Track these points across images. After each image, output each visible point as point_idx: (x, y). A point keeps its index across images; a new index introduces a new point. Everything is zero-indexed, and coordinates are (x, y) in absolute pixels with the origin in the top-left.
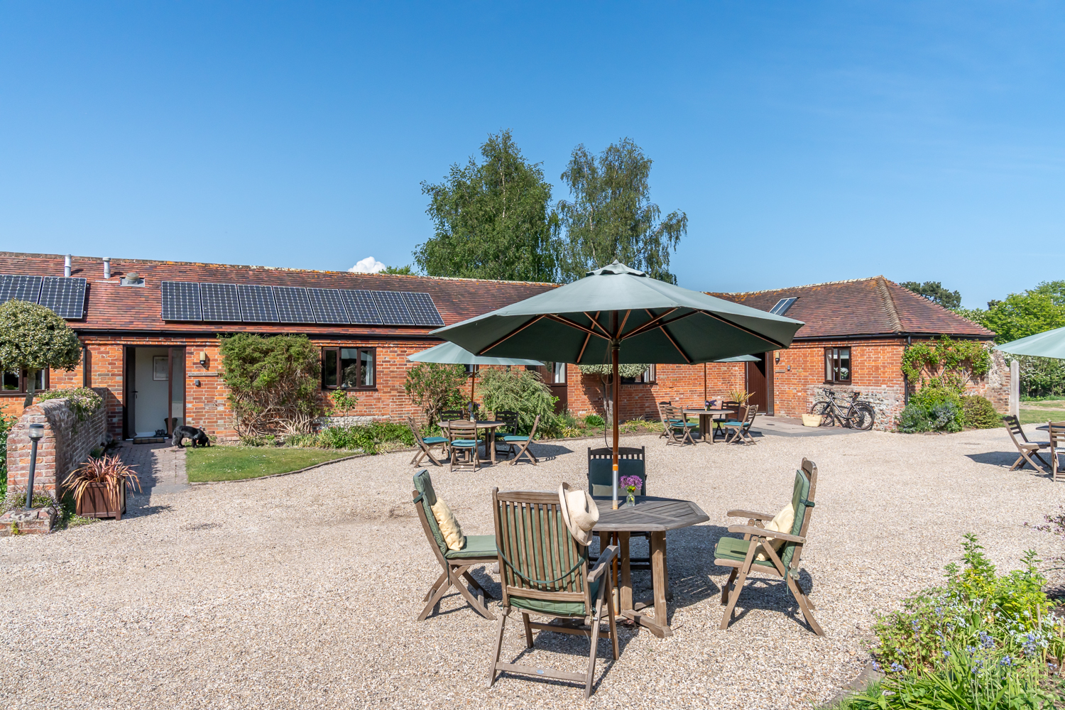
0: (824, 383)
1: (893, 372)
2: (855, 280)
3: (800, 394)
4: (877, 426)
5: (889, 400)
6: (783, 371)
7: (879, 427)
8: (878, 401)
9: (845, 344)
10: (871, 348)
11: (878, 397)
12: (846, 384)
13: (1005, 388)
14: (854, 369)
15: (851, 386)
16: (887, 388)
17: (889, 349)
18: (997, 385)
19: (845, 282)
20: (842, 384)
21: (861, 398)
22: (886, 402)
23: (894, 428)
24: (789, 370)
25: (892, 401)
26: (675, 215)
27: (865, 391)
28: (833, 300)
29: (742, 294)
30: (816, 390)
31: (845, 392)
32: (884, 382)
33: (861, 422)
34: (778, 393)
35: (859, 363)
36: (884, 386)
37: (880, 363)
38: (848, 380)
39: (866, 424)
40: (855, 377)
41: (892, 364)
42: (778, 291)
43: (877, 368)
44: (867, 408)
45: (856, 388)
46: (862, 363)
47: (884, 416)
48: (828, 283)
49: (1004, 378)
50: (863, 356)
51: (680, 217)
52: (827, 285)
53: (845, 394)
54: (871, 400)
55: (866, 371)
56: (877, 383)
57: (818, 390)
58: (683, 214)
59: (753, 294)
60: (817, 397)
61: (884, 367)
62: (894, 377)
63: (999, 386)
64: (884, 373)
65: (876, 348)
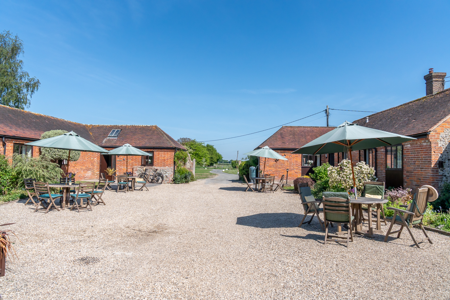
0: (141, 166)
1: (171, 162)
2: (146, 126)
3: (129, 170)
4: (164, 182)
5: (168, 172)
6: (121, 160)
7: (165, 182)
8: (165, 173)
9: (152, 150)
10: (162, 152)
11: (165, 171)
12: (151, 166)
13: (192, 168)
14: (155, 160)
15: (153, 167)
16: (169, 168)
17: (170, 153)
18: (189, 167)
19: (141, 126)
20: (149, 166)
21: (158, 171)
22: (168, 173)
23: (171, 182)
24: (124, 160)
25: (170, 172)
26: (33, 79)
27: (160, 169)
28: (139, 132)
29: (88, 125)
30: (138, 168)
31: (151, 169)
32: (167, 165)
33: (158, 181)
34: (118, 170)
35: (157, 158)
36: (167, 167)
37: (166, 159)
38: (152, 164)
39: (160, 181)
40: (155, 163)
41: (171, 158)
42: (109, 126)
43: (164, 160)
44: (160, 175)
45: (156, 168)
46: (158, 158)
47: (167, 178)
48: (134, 125)
49: (191, 165)
50: (159, 155)
51: (35, 81)
52: (133, 126)
53: (151, 170)
54: (162, 172)
55: (160, 161)
56: (164, 166)
57: (139, 168)
58: (37, 80)
59: (95, 125)
60: (138, 171)
61: (167, 160)
62: (171, 164)
63: (190, 167)
64: (167, 162)
65: (164, 152)
